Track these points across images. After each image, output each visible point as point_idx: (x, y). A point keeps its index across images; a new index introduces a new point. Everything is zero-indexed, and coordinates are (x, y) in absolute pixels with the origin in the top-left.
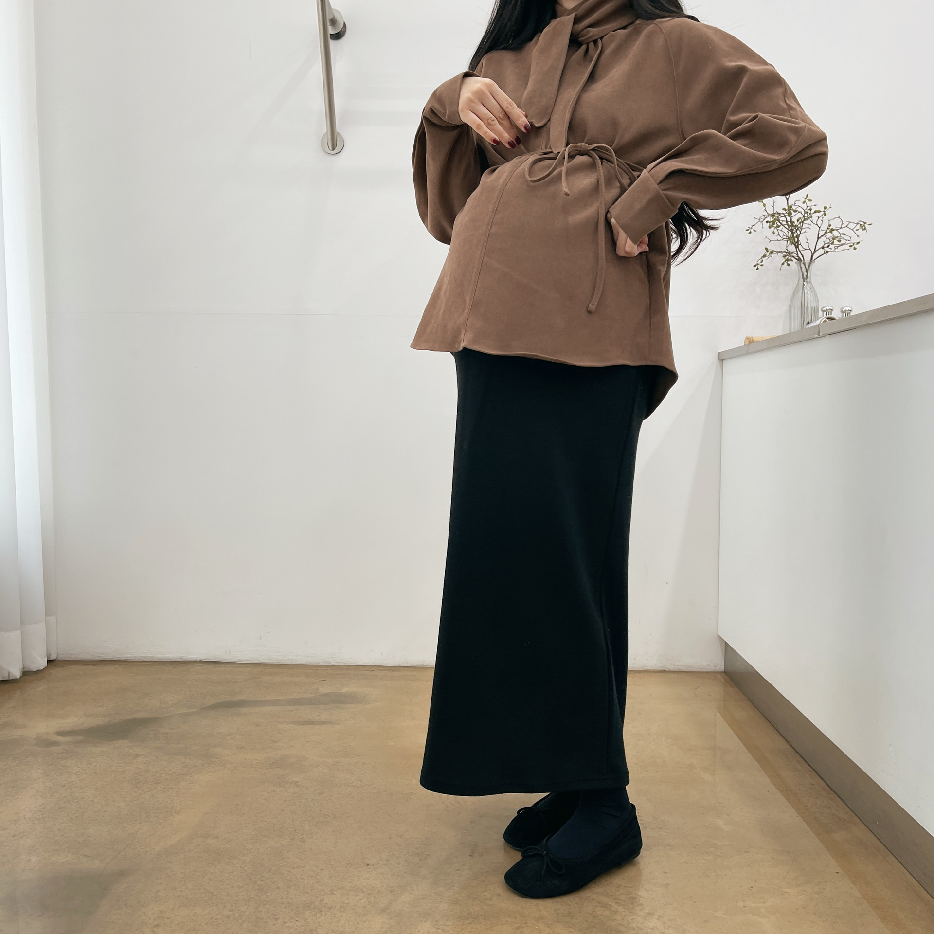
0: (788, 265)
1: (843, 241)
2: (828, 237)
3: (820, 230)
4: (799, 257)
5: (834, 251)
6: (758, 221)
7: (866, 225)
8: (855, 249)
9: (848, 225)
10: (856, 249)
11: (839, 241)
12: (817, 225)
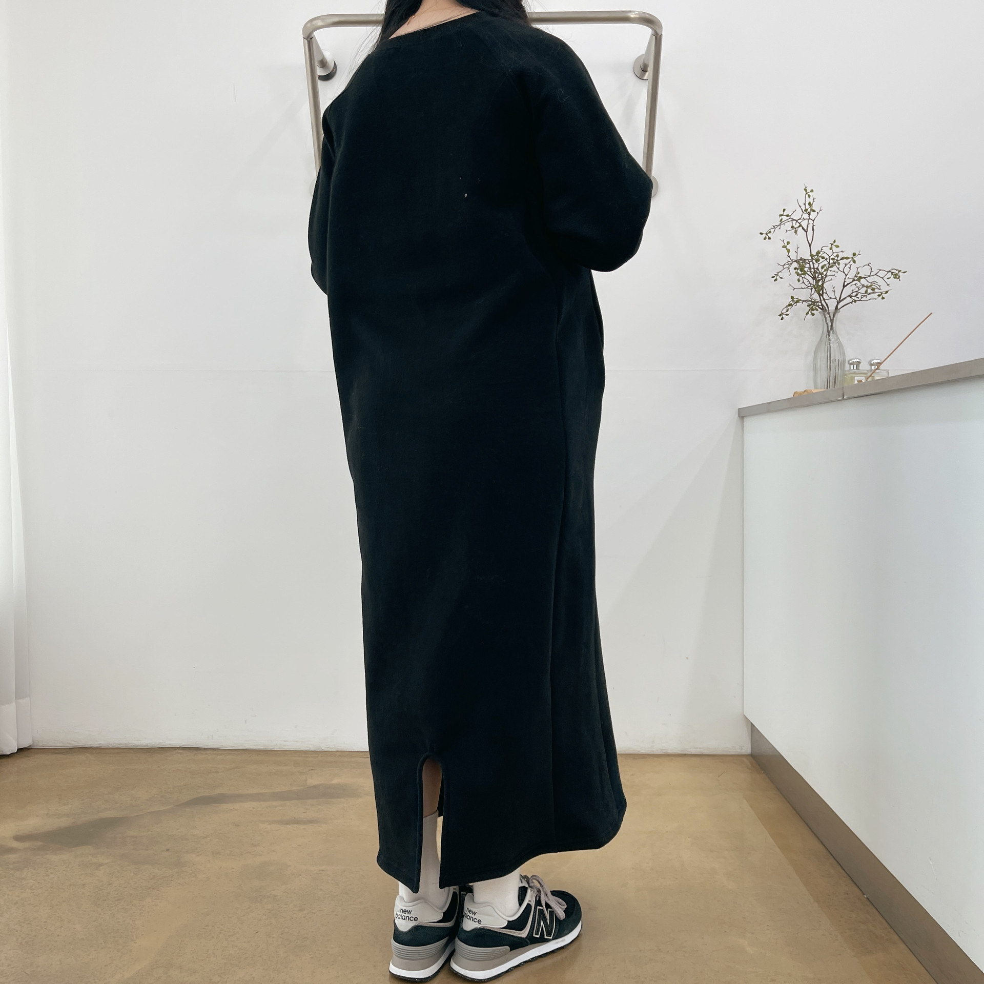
0: (813, 314)
2: (856, 285)
3: (847, 277)
4: (823, 306)
6: (782, 267)
9: (877, 273)
10: (885, 298)
12: (844, 272)
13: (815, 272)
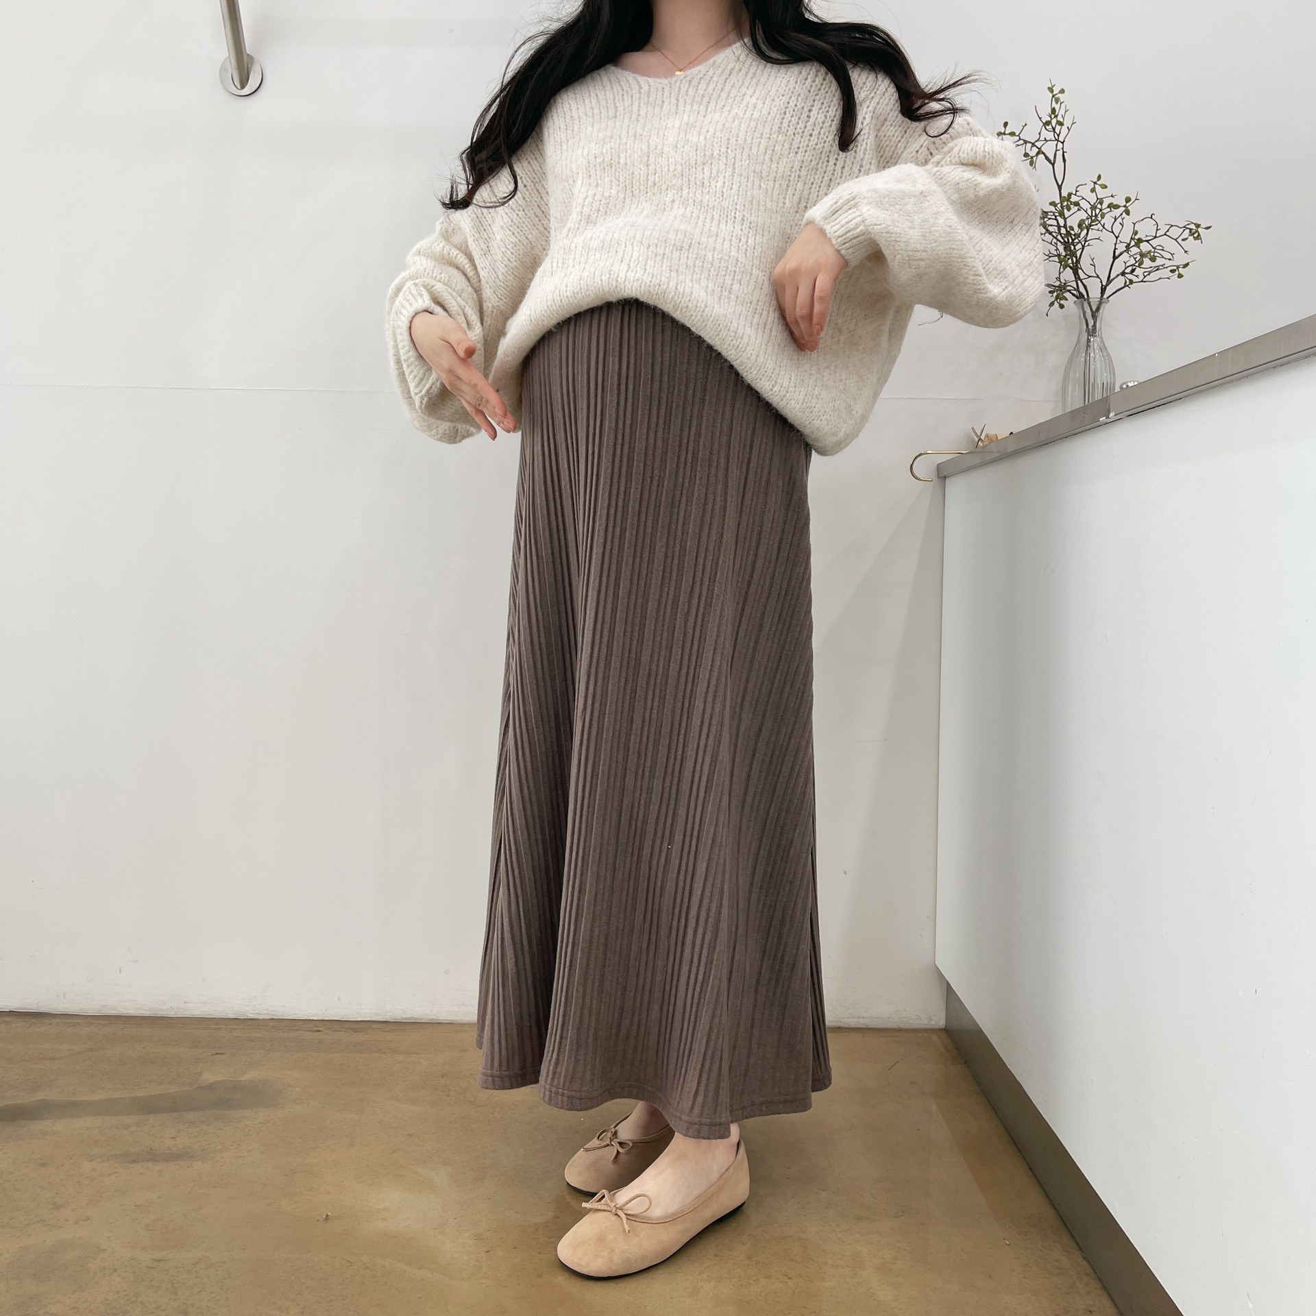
0: (1062, 306)
2: (1132, 254)
3: (1118, 242)
4: (1080, 293)
5: (1142, 281)
7: (1199, 229)
8: (1180, 276)
9: (1168, 231)
10: (1182, 276)
11: (1153, 259)
12: (1112, 232)
13: (1068, 234)
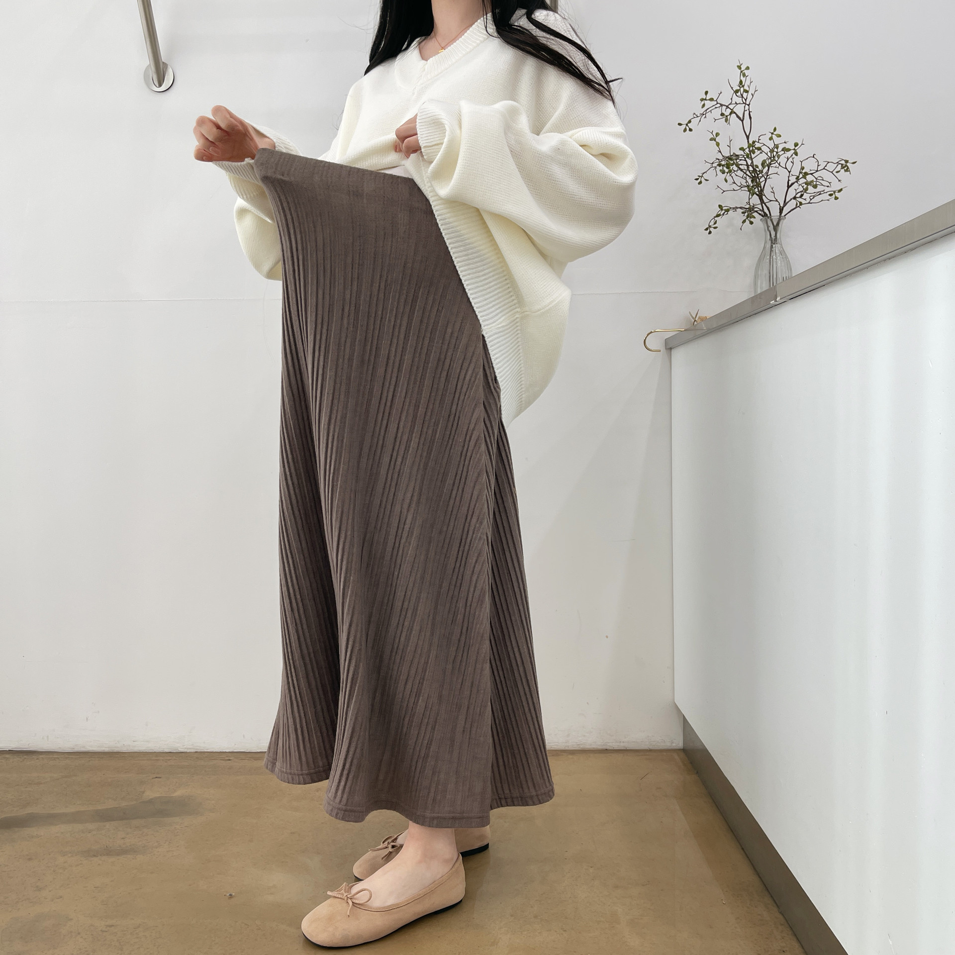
0: (751, 223)
1: (820, 188)
2: (800, 183)
3: (791, 175)
4: (764, 212)
5: (809, 203)
6: (710, 166)
7: (848, 164)
8: (836, 198)
9: (826, 166)
10: (838, 198)
11: (815, 187)
12: (786, 168)
13: (754, 170)
